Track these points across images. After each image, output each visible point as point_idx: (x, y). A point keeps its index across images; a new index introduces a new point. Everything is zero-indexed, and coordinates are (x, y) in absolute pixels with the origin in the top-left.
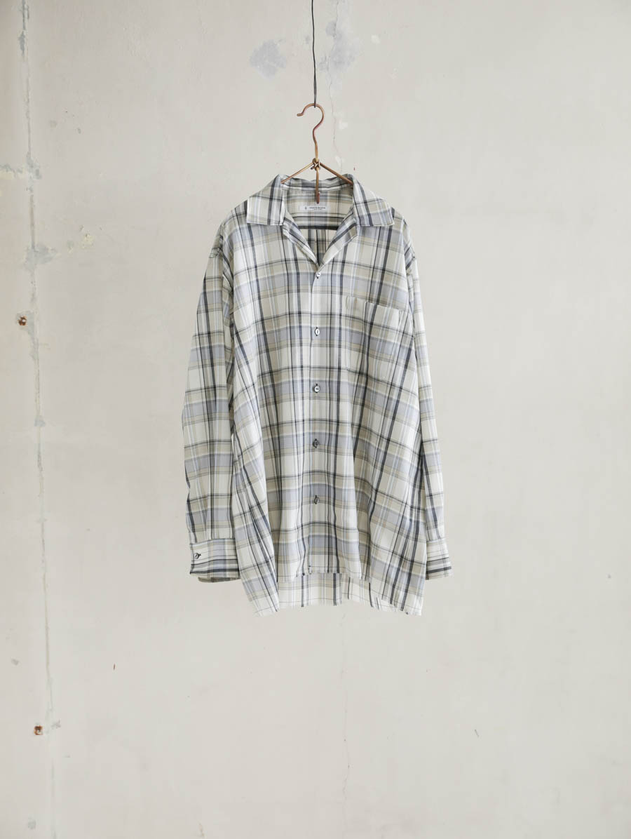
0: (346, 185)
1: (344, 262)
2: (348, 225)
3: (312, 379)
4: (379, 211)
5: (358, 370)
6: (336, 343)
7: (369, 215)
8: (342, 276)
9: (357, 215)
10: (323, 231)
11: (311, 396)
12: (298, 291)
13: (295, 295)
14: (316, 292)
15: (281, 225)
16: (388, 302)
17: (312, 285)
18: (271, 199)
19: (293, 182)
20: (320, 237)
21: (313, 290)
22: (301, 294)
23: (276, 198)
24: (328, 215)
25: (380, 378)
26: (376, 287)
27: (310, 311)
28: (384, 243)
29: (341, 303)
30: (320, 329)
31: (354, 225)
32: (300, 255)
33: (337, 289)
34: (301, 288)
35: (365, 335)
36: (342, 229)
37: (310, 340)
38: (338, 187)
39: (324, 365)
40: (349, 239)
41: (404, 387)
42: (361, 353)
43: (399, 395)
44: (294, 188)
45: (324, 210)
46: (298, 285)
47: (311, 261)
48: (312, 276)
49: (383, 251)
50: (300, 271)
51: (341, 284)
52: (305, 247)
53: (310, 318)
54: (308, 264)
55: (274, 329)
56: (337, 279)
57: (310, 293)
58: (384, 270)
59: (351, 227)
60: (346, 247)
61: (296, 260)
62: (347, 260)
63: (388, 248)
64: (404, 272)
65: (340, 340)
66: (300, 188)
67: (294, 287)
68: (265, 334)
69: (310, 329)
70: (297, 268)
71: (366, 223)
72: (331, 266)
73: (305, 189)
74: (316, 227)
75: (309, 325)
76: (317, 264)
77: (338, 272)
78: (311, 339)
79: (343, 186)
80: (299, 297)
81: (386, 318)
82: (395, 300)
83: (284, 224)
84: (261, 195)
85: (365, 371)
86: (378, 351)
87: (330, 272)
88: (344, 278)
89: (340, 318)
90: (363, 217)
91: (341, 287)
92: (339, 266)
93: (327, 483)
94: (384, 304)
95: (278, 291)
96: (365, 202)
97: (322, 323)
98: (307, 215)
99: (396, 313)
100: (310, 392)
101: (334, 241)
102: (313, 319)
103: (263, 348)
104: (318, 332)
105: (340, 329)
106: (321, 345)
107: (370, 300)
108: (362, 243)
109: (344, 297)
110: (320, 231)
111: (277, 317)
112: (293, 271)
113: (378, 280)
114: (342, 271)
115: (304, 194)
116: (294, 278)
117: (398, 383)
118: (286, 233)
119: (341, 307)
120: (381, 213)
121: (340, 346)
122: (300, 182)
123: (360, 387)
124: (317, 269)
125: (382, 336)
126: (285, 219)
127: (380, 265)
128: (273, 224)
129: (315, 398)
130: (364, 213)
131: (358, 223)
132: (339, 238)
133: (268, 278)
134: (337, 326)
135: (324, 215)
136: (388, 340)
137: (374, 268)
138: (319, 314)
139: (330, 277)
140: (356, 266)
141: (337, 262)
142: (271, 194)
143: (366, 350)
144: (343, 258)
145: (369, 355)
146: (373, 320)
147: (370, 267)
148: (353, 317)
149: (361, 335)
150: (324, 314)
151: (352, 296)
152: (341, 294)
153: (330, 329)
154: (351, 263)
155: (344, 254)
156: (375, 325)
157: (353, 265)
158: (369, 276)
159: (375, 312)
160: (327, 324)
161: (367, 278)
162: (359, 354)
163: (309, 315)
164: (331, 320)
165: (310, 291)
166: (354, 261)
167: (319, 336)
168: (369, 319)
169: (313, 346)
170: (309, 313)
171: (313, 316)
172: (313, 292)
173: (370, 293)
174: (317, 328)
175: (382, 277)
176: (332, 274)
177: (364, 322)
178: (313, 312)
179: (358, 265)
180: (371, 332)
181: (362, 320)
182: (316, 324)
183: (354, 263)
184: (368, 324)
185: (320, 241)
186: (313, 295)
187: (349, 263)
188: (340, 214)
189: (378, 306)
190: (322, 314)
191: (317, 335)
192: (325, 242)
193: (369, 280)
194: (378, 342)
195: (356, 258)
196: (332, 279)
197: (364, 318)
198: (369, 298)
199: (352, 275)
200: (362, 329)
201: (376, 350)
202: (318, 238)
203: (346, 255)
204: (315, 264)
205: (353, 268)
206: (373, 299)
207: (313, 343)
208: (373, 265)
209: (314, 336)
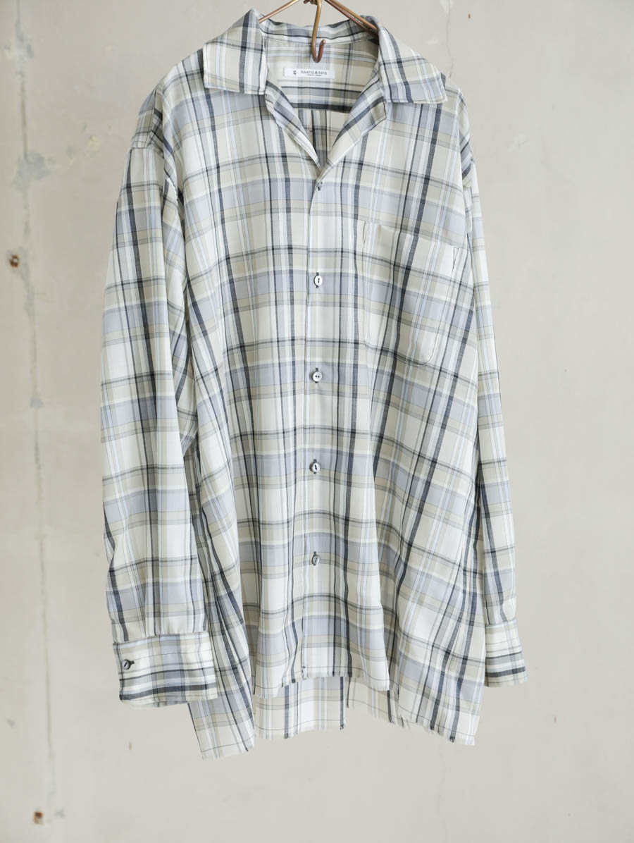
0: (360, 35)
1: (361, 164)
2: (370, 98)
3: (308, 360)
4: (421, 78)
5: (380, 346)
6: (350, 299)
7: (406, 84)
8: (357, 187)
9: (386, 84)
10: (323, 112)
11: (308, 388)
12: (288, 210)
13: (282, 217)
14: (316, 214)
15: (261, 93)
16: (435, 232)
17: (310, 201)
18: (244, 47)
19: (273, 28)
20: (318, 123)
21: (312, 209)
22: (293, 215)
23: (252, 46)
24: (331, 86)
25: (420, 360)
26: (414, 207)
27: (305, 244)
28: (428, 134)
29: (355, 234)
30: (324, 275)
31: (381, 99)
32: (291, 149)
33: (350, 210)
34: (293, 205)
35: (394, 287)
36: (356, 112)
37: (305, 294)
38: (349, 39)
39: (331, 337)
40: (373, 124)
41: (460, 374)
42: (385, 318)
43: (453, 388)
44: (275, 37)
45: (324, 76)
46: (288, 200)
47: (310, 159)
48: (311, 185)
49: (426, 146)
50: (291, 176)
51: (356, 201)
52: (300, 134)
53: (306, 256)
54: (306, 166)
55: (247, 274)
56: (350, 193)
57: (306, 215)
58: (427, 179)
59: (376, 103)
60: (365, 138)
61: (284, 156)
62: (366, 160)
63: (434, 141)
64: (460, 182)
65: (356, 296)
66: (286, 38)
67: (281, 204)
68: (231, 281)
69: (305, 276)
70: (286, 170)
71: (401, 97)
72: (340, 169)
73: (293, 39)
74: (312, 106)
75: (305, 269)
76: (320, 166)
77: (351, 181)
78: (308, 293)
79: (356, 36)
80: (289, 221)
81: (432, 259)
82: (446, 229)
83: (268, 92)
84: (225, 41)
85: (391, 348)
86: (418, 315)
87: (339, 181)
88: (361, 191)
89: (355, 258)
90: (396, 86)
91: (356, 207)
92: (353, 170)
93: (333, 532)
94: (430, 235)
95: (253, 208)
96: (399, 62)
97: (326, 267)
98: (296, 84)
99: (449, 251)
100: (305, 382)
101: (347, 127)
102: (311, 259)
103: (229, 306)
104: (320, 281)
105: (356, 276)
106: (325, 304)
107: (403, 228)
108: (393, 132)
109: (360, 223)
110: (317, 112)
111: (253, 253)
112: (279, 175)
113: (416, 194)
114: (358, 178)
115: (293, 48)
116: (280, 187)
117: (451, 368)
118: (270, 107)
119: (356, 239)
120: (425, 81)
121: (355, 306)
122: (285, 28)
123: (383, 372)
124: (319, 173)
125: (425, 290)
126: (267, 83)
127: (421, 171)
128: (248, 91)
129: (313, 392)
130: (398, 80)
131: (387, 97)
132: (356, 120)
133: (237, 186)
134: (351, 271)
135: (324, 86)
136: (435, 296)
137: (410, 175)
138: (322, 252)
139: (338, 188)
140: (381, 170)
141: (351, 163)
142: (243, 39)
143: (396, 312)
144: (360, 158)
145: (402, 321)
146: (411, 263)
147: (404, 174)
148: (373, 258)
149: (386, 287)
150: (331, 252)
151: (374, 221)
152: (356, 217)
153: (341, 276)
154: (372, 166)
155: (362, 150)
156: (414, 271)
157: (376, 169)
158: (402, 189)
159: (415, 248)
160: (335, 267)
161: (398, 192)
162: (382, 319)
163: (305, 252)
164: (342, 260)
165: (306, 211)
166: (377, 163)
167: (321, 289)
168: (403, 261)
169: (310, 304)
170: (303, 249)
171: (311, 254)
172: (311, 213)
173: (403, 217)
174: (318, 274)
175: (423, 190)
176: (341, 184)
177: (392, 266)
178: (311, 247)
179: (383, 169)
180: (405, 283)
181: (390, 263)
182: (317, 268)
183: (376, 166)
184: (401, 270)
185: (317, 129)
186: (311, 217)
187: (368, 165)
188: (348, 84)
189: (418, 238)
190: (327, 252)
191: (317, 287)
192: (326, 130)
193: (401, 195)
194: (419, 299)
195: (380, 157)
196: (341, 192)
197: (393, 260)
198: (401, 225)
199: (373, 187)
200: (390, 278)
201: (416, 313)
202: (315, 124)
203: (365, 151)
204: (315, 165)
205: (375, 174)
206: (409, 228)
207: (310, 300)
208: (408, 169)
209: (312, 287)
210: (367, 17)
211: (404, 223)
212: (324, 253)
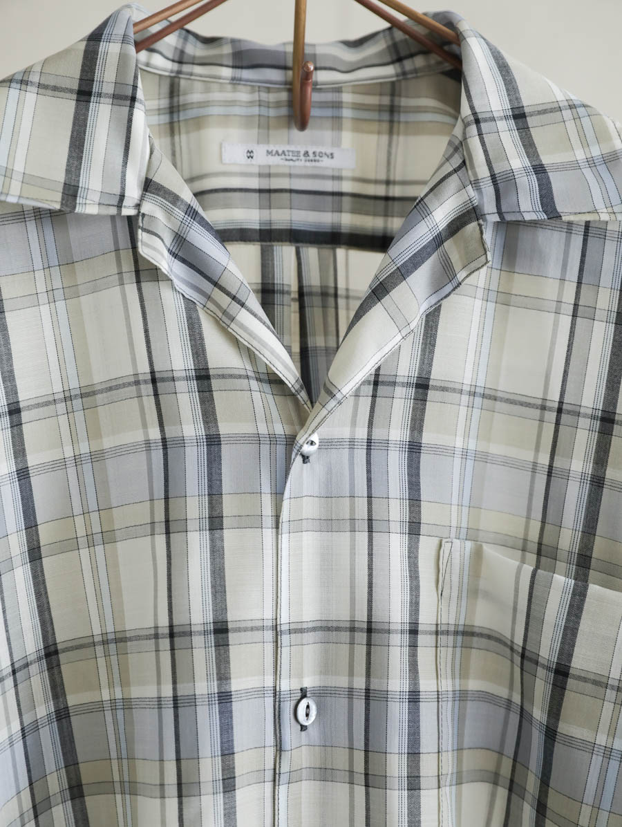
0: (419, 61)
1: (422, 386)
2: (442, 213)
4: (580, 155)
6: (396, 766)
7: (539, 170)
8: (414, 449)
9: (483, 172)
10: (327, 252)
12: (215, 523)
13: (197, 543)
14: (298, 526)
15: (128, 211)
17: (278, 494)
18: (84, 94)
19: (193, 49)
20: (314, 279)
21: (285, 516)
22: (230, 537)
23: (108, 89)
24: (347, 187)
26: (574, 496)
27: (269, 614)
30: (322, 694)
31: (470, 214)
32: (220, 354)
33: (396, 511)
34: (229, 506)
35: (524, 714)
36: (404, 248)
37: (270, 753)
38: (389, 71)
40: (446, 280)
42: (502, 793)
44: (198, 70)
45: (326, 162)
46: (214, 494)
47: (274, 381)
48: (281, 449)
50: (224, 428)
51: (413, 484)
52: (243, 316)
53: (269, 648)
54: (261, 398)
55: (106, 696)
56: (396, 463)
57: (269, 533)
58: (607, 419)
59: (455, 227)
60: (432, 319)
61: (203, 377)
62: (438, 374)
65: (414, 754)
66: (227, 72)
67: (195, 507)
68: (62, 715)
69: (269, 701)
70: (209, 414)
71: (528, 205)
72: (365, 403)
73: (246, 74)
74: (296, 236)
75: (268, 681)
76: (303, 395)
77: (397, 432)
78: (279, 748)
79: (408, 65)
80: (217, 552)
83: (147, 208)
84: (35, 78)
86: (597, 807)
87: (362, 433)
88: (425, 458)
89: (413, 646)
90: (510, 178)
91: (414, 500)
92: (400, 405)
95: (120, 519)
96: (519, 116)
97: (326, 668)
98: (254, 183)
101: (379, 291)
102: (285, 652)
103: (55, 782)
104: (309, 712)
105: (414, 697)
106: (324, 773)
107: (544, 553)
108: (504, 299)
109: (427, 546)
110: (311, 253)
111: (121, 639)
112: (190, 428)
113: (579, 463)
114: (417, 424)
115: (243, 95)
116: (193, 461)
118: (156, 251)
119: (415, 589)
120: (591, 163)
121: (414, 784)
122: (227, 50)
124: (302, 419)
125: (612, 733)
126: (149, 186)
127: (590, 398)
128: (89, 206)
130: (517, 161)
131: (489, 206)
132: (402, 273)
133: (77, 459)
134: (397, 683)
135: (329, 186)
137: (560, 411)
138: (314, 629)
139: (361, 454)
140: (478, 400)
141: (394, 384)
142: (83, 71)
143: (532, 784)
144: (421, 369)
145: (548, 813)
146: (570, 655)
147: (543, 408)
148: (464, 633)
149: (502, 711)
150: (338, 629)
151: (463, 535)
152: (414, 528)
153: (367, 698)
154: (454, 390)
155: (424, 350)
156: (579, 678)
157: (465, 398)
158: (537, 449)
159: (578, 617)
160: (351, 673)
161: (529, 456)
162: (493, 796)
163: (269, 635)
164: (369, 654)
165: (268, 521)
166: (467, 381)
167: (313, 733)
168: (547, 649)
169: (284, 778)
170: (263, 628)
171: (285, 639)
172: (284, 527)
173: (543, 522)
174: (304, 694)
175: (597, 452)
176: (369, 441)
177: (518, 659)
178: (284, 619)
179: (484, 396)
180: (555, 709)
181: (512, 649)
182: (300, 676)
183: (466, 388)
184: (541, 672)
185: (311, 294)
186: (285, 538)
187: (444, 389)
188: (394, 183)
189: (586, 588)
190: (328, 629)
191: (303, 728)
192: (336, 296)
193: (535, 464)
194: (597, 760)
195: (477, 365)
196: (369, 463)
197: (519, 641)
198: (540, 544)
199: (459, 444)
200: (511, 688)
201: (589, 797)
202: (305, 283)
203: (432, 352)
204: (293, 396)
205: (463, 410)
206: (562, 555)
207: (285, 768)
208: (554, 396)
209: (290, 732)
210: (436, 16)
211: (545, 541)
212: (319, 634)
